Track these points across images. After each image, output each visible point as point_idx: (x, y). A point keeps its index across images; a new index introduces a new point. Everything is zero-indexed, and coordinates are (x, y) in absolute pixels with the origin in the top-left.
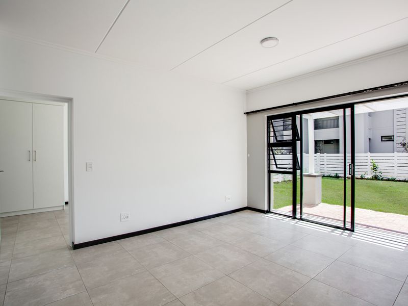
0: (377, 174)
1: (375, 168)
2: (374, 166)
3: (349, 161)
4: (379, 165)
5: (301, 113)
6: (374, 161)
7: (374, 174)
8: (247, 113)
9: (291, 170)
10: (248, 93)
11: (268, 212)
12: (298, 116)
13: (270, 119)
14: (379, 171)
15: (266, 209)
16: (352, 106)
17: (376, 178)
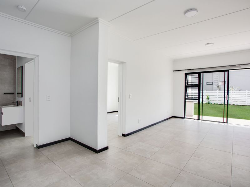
0: (209, 101)
1: (208, 98)
2: (208, 97)
3: (226, 95)
4: (210, 96)
5: (203, 72)
6: (208, 95)
7: (208, 101)
8: (173, 71)
9: (198, 98)
10: (175, 61)
11: (185, 118)
12: (202, 74)
13: (186, 74)
14: (210, 99)
15: (184, 117)
16: (228, 71)
17: (208, 103)
